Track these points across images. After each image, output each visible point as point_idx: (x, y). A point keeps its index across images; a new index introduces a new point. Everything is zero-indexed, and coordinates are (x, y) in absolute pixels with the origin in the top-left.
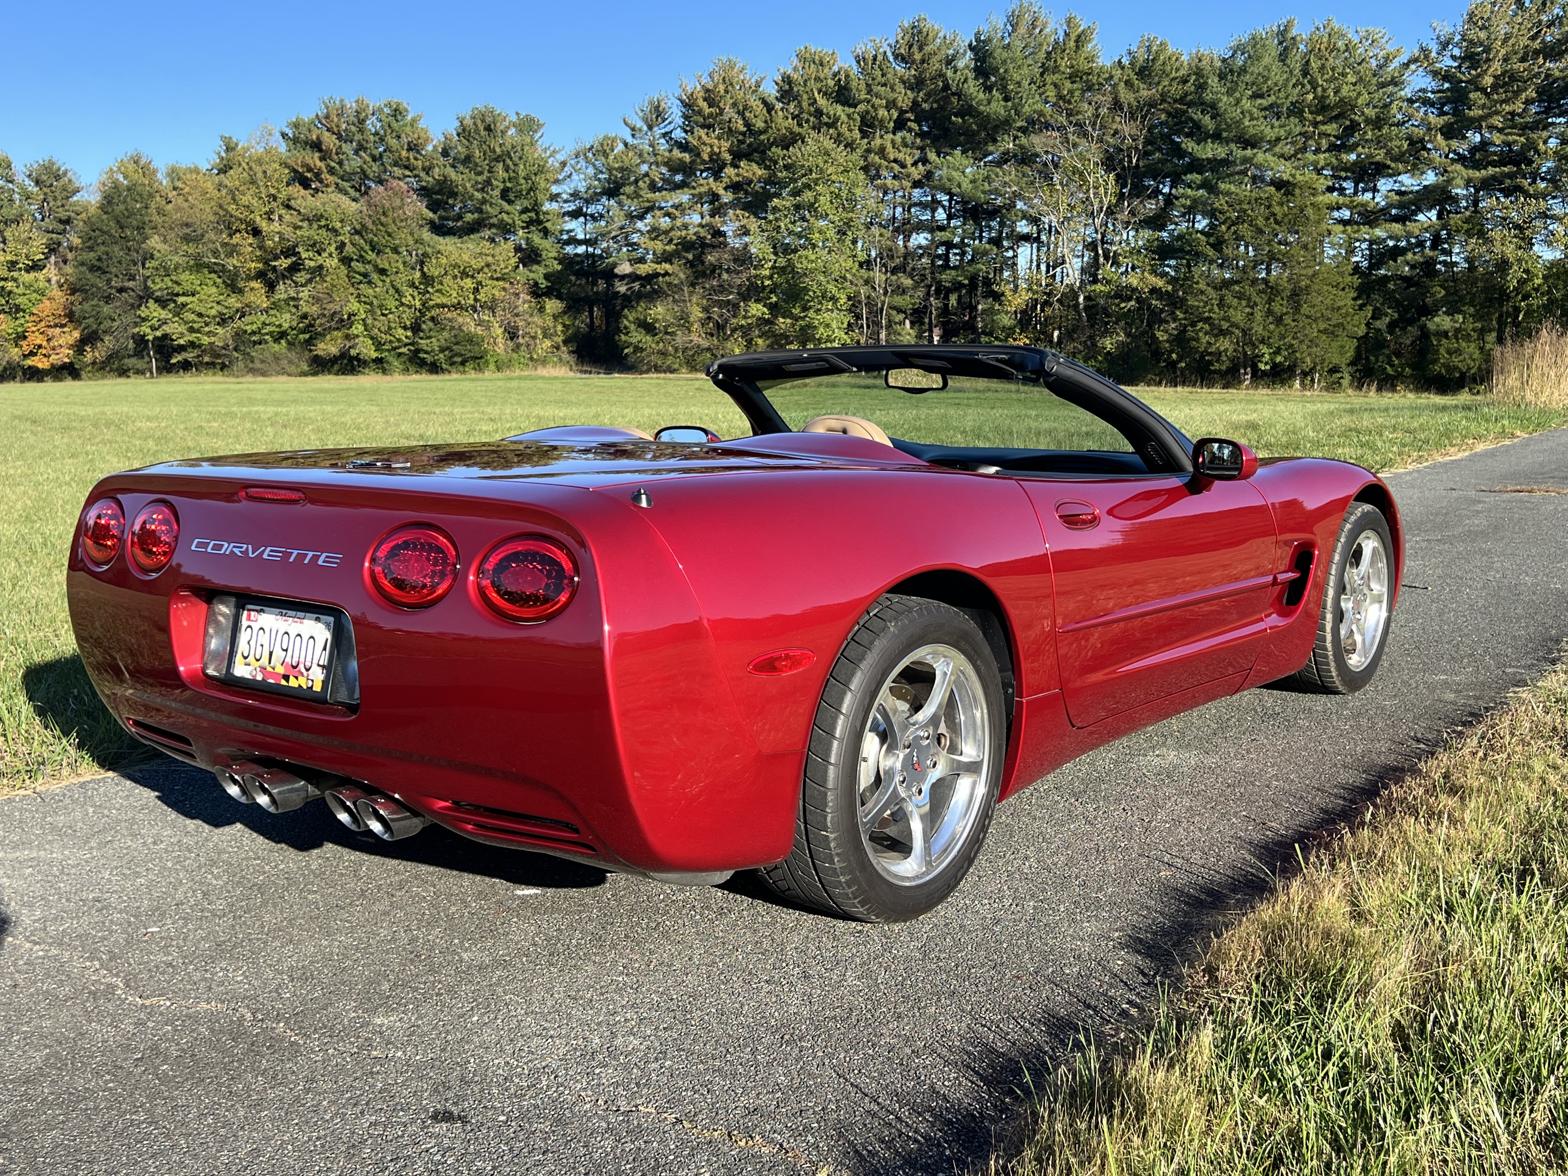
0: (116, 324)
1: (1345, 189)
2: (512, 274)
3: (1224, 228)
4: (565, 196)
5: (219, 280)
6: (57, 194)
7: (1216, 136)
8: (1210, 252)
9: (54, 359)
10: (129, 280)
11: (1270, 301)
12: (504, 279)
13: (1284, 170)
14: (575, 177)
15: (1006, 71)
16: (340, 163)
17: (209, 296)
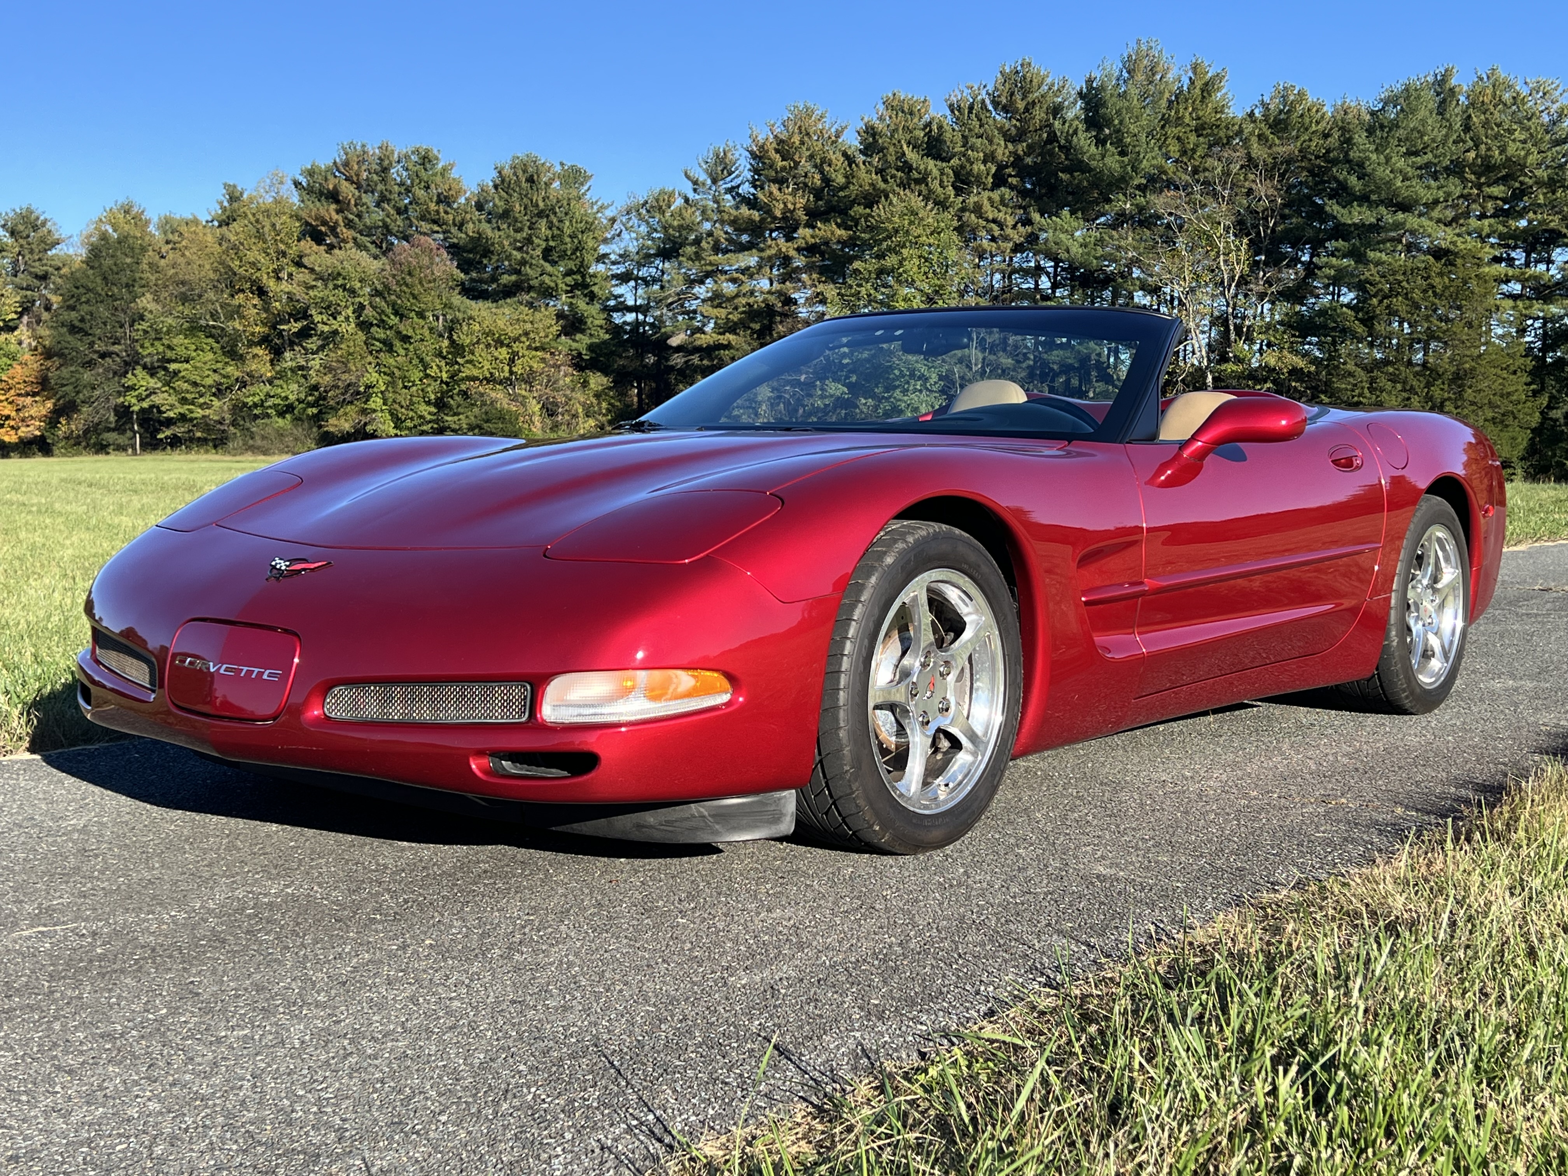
0: (97, 393)
1: (1514, 259)
2: (553, 344)
3: (1375, 301)
4: (613, 257)
5: (215, 345)
6: (33, 246)
7: (1364, 199)
8: (1360, 329)
9: (23, 432)
10: (114, 344)
11: (1428, 385)
12: (544, 349)
13: (1444, 237)
14: (625, 235)
15: (1121, 122)
16: (359, 216)
17: (205, 363)
